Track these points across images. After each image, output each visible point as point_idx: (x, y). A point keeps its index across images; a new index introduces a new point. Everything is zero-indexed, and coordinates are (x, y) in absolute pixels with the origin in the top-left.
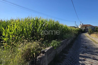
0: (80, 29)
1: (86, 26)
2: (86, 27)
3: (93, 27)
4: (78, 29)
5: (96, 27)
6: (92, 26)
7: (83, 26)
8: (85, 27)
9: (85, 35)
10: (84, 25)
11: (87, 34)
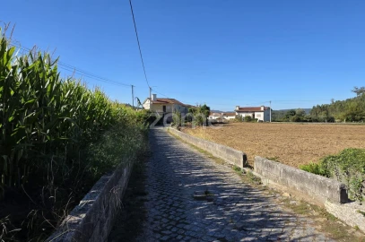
0: (149, 112)
1: (164, 104)
2: (164, 108)
3: (183, 106)
4: (144, 113)
5: (189, 106)
6: (181, 104)
7: (157, 102)
8: (161, 106)
9: (165, 133)
10: (160, 101)
11: (171, 130)
